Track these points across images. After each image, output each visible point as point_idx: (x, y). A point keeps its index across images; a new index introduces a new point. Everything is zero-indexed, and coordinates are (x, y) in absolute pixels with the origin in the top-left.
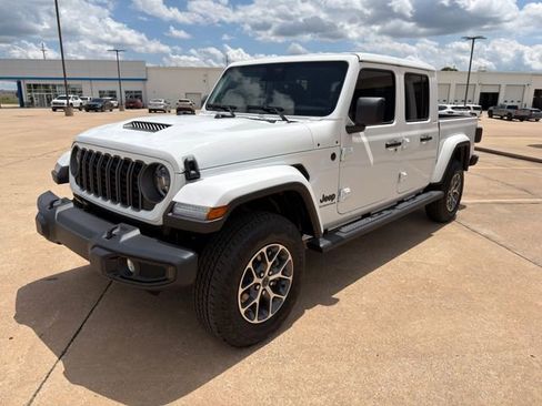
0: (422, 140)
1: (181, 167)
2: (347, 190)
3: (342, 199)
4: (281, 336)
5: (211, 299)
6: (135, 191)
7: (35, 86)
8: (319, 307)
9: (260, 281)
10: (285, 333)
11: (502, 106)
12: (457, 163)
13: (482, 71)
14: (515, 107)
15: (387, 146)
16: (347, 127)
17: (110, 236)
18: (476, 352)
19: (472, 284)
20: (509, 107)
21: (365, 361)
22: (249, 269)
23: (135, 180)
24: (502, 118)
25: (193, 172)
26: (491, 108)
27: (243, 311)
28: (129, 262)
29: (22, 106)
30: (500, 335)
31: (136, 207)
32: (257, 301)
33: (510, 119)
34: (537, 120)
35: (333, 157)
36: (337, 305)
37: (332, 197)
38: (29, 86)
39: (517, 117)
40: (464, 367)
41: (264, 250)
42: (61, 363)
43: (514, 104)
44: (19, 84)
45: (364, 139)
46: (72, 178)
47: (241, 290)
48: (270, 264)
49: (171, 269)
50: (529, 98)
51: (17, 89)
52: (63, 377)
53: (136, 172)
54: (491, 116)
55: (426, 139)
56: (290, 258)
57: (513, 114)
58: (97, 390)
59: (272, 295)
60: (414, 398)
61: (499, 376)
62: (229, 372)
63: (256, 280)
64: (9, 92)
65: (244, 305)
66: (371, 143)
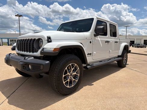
0: (115, 42)
1: (46, 39)
2: (95, 53)
3: (93, 55)
4: (76, 93)
5: (54, 77)
6: (33, 47)
7: (12, 40)
8: (88, 86)
9: (70, 74)
10: (77, 92)
11: (136, 44)
12: (125, 51)
13: (129, 36)
14: (139, 44)
15: (106, 42)
16: (94, 35)
17: (25, 59)
18: (136, 97)
19: (133, 81)
20: (137, 44)
21: (102, 99)
22: (66, 69)
23: (33, 44)
24: (136, 47)
25: (50, 40)
26: (133, 45)
27: (64, 83)
28: (30, 66)
29: (8, 45)
30: (143, 92)
31: (33, 52)
32: (69, 80)
33: (138, 47)
34: (145, 48)
35: (91, 42)
36: (93, 86)
37: (90, 54)
38: (11, 40)
39: (140, 47)
40: (133, 101)
41: (71, 64)
42: (7, 99)
43: (139, 43)
44: (8, 40)
45: (99, 39)
46: (16, 48)
47: (64, 76)
48: (72, 69)
49: (42, 66)
50: (143, 42)
51: (7, 42)
52: (7, 103)
53: (33, 42)
54: (133, 47)
55: (116, 42)
56: (78, 68)
57: (138, 46)
58: (18, 106)
59: (73, 79)
60: (118, 109)
61: (145, 103)
62: (60, 102)
63: (68, 74)
64: (5, 42)
65: (64, 81)
66: (101, 40)
